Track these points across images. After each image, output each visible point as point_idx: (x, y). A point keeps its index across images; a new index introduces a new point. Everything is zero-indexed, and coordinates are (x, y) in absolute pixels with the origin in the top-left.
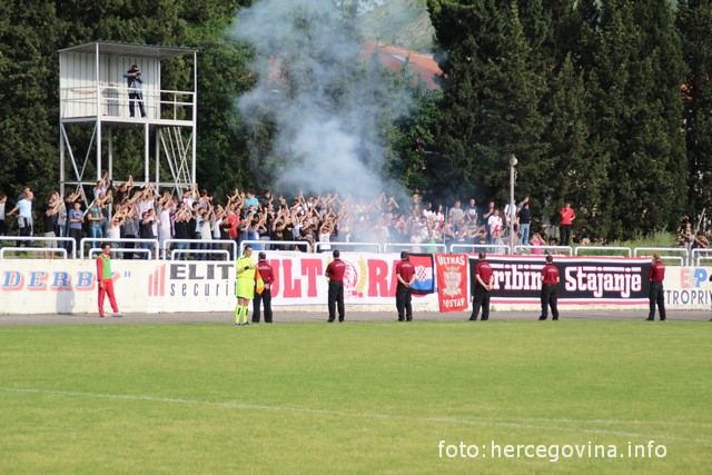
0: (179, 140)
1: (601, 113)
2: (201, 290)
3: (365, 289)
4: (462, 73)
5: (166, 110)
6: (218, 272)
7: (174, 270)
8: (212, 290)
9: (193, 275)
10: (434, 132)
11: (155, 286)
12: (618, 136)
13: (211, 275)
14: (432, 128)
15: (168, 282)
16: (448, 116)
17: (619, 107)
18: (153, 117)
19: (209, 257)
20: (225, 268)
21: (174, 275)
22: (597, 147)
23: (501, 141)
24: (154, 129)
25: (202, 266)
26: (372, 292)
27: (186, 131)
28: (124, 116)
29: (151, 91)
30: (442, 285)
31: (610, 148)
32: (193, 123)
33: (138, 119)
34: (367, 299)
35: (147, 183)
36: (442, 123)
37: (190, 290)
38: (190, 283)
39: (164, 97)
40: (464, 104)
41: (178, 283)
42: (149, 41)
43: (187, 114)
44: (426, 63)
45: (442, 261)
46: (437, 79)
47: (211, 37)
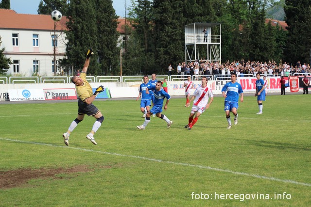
0: (216, 48)
4: (294, 26)
5: (213, 40)
7: (217, 83)
9: (222, 84)
10: (286, 43)
11: (212, 87)
14: (285, 41)
15: (216, 86)
16: (290, 38)
18: (209, 42)
19: (226, 79)
24: (210, 45)
25: (224, 82)
26: (271, 87)
27: (218, 46)
30: (291, 85)
32: (220, 43)
33: (205, 43)
35: (208, 60)
36: (288, 40)
38: (221, 86)
39: (212, 37)
40: (295, 34)
41: (218, 86)
42: (208, 22)
43: (218, 41)
44: (283, 24)
45: (291, 78)
46: (286, 28)
47: (224, 20)
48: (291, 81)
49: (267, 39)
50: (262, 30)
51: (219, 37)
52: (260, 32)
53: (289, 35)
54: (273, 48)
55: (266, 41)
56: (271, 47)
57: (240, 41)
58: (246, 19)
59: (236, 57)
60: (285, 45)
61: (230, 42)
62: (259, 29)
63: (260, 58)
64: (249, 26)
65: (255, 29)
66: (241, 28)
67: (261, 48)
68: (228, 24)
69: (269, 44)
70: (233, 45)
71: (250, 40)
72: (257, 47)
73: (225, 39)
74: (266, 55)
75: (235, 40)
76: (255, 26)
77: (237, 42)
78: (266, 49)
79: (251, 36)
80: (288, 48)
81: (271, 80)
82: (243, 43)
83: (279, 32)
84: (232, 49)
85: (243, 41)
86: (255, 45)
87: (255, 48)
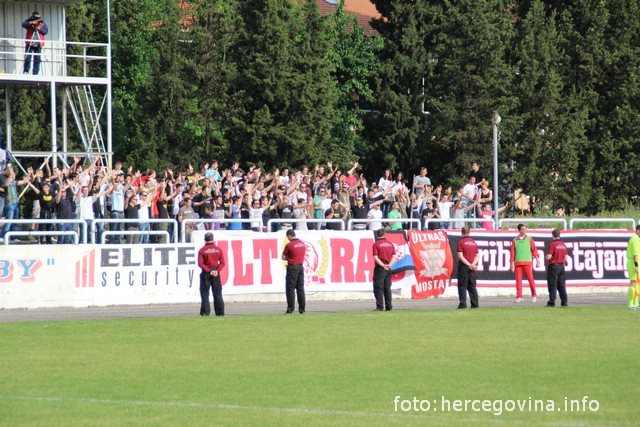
0: (91, 101)
1: (577, 60)
2: (137, 278)
3: (327, 274)
5: (73, 66)
6: (157, 257)
7: (105, 255)
8: (151, 278)
9: (127, 262)
10: (373, 86)
11: (84, 276)
12: (597, 88)
13: (148, 261)
14: (371, 82)
15: (99, 269)
16: (389, 67)
17: (598, 53)
19: (146, 239)
20: (165, 253)
21: (105, 262)
22: (573, 100)
23: (461, 96)
24: (61, 86)
25: (138, 251)
26: (336, 277)
27: (100, 90)
29: (58, 46)
31: (588, 101)
32: (107, 81)
34: (330, 285)
35: (54, 154)
36: (383, 76)
37: (124, 279)
38: (125, 271)
39: (70, 50)
40: (409, 53)
41: (111, 271)
43: (97, 69)
45: (417, 238)
49: (301, 68)
51: (101, 51)
53: (384, 55)
54: (329, 109)
55: (299, 78)
56: (317, 104)
57: (188, 73)
60: (368, 94)
61: (143, 76)
63: (273, 150)
67: (276, 107)
69: (310, 90)
70: (159, 86)
71: (231, 70)
72: (259, 101)
74: (299, 138)
75: (165, 66)
77: (174, 79)
78: (297, 110)
79: (234, 54)
80: (383, 108)
81: (336, 244)
82: (202, 84)
83: (347, 40)
84: (153, 108)
85: (201, 75)
86: (254, 94)
87: (251, 108)
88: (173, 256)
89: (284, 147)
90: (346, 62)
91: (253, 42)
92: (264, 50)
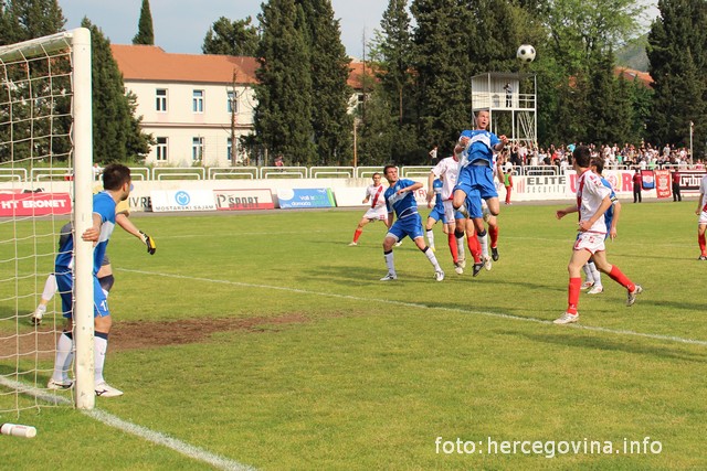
0: (528, 117)
2: (542, 190)
3: (621, 188)
4: (663, 82)
5: (522, 104)
6: (550, 181)
7: (529, 179)
8: (547, 189)
9: (538, 183)
10: (650, 110)
11: (521, 188)
13: (546, 183)
14: (650, 108)
15: (526, 186)
16: (657, 102)
18: (515, 107)
19: (545, 174)
20: (553, 179)
21: (529, 183)
24: (516, 112)
25: (542, 178)
26: (624, 189)
27: (532, 113)
28: (503, 107)
29: (515, 95)
30: (658, 185)
32: (535, 110)
33: (509, 109)
34: (622, 192)
35: (513, 139)
36: (655, 106)
37: (536, 190)
38: (537, 187)
39: (520, 97)
40: (665, 96)
41: (531, 187)
42: (513, 71)
43: (532, 105)
44: (646, 77)
45: (658, 173)
46: (651, 84)
47: (541, 68)
48: (658, 177)
49: (617, 103)
50: (609, 87)
51: (533, 98)
52: (606, 91)
53: (655, 97)
54: (629, 120)
55: (616, 107)
56: (624, 118)
57: (571, 105)
58: (581, 66)
59: (564, 133)
60: (649, 113)
61: (553, 107)
62: (603, 85)
63: (606, 137)
64: (586, 79)
65: (597, 85)
66: (572, 83)
67: (607, 119)
68: (550, 75)
69: (621, 112)
70: (558, 111)
71: (588, 104)
72: (600, 116)
73: (544, 102)
74: (616, 132)
75: (562, 103)
76: (597, 79)
77: (565, 108)
78: (616, 120)
79: (590, 97)
80: (654, 119)
81: (624, 176)
82: (577, 109)
83: (638, 91)
84: (557, 120)
85: (575, 106)
86: (598, 114)
87: (597, 119)
88: (557, 181)
89: (610, 135)
90: (639, 100)
91: (597, 93)
92: (602, 96)
